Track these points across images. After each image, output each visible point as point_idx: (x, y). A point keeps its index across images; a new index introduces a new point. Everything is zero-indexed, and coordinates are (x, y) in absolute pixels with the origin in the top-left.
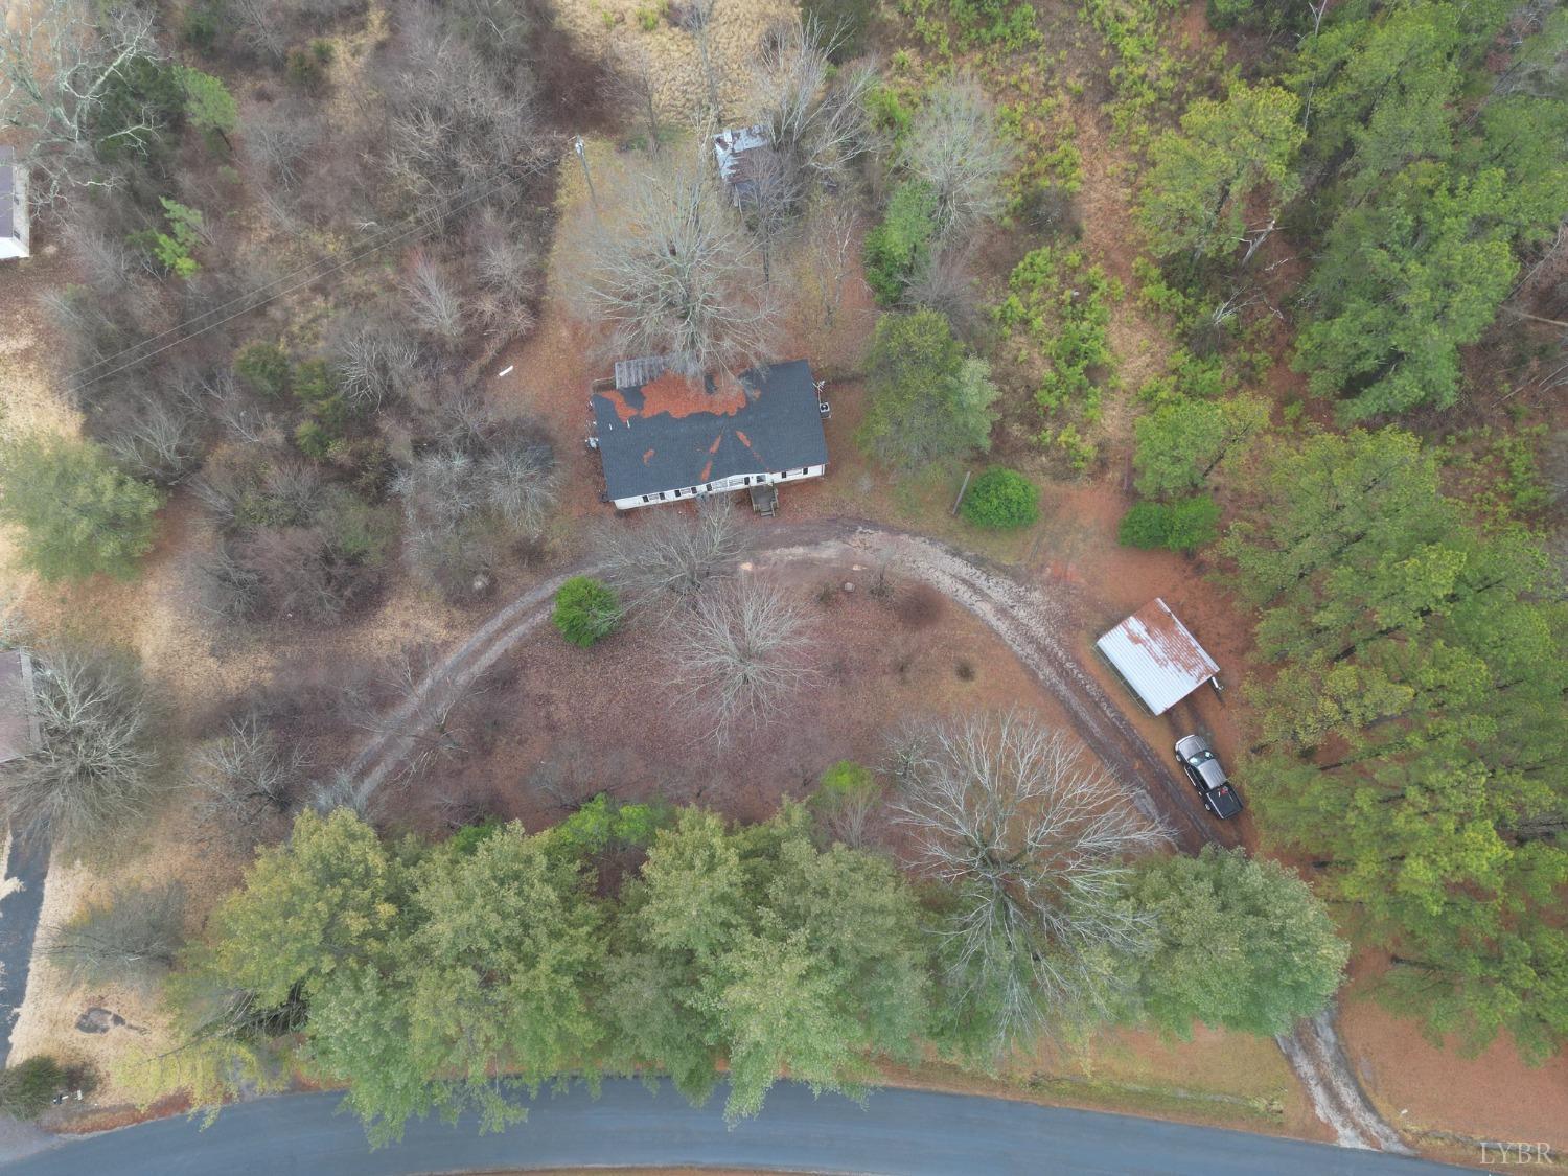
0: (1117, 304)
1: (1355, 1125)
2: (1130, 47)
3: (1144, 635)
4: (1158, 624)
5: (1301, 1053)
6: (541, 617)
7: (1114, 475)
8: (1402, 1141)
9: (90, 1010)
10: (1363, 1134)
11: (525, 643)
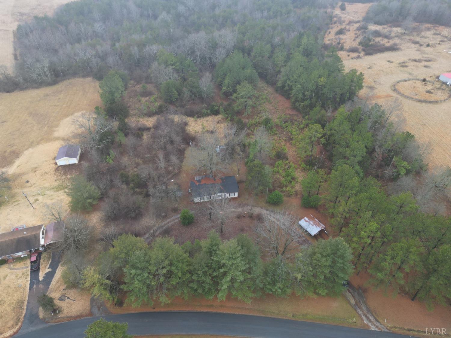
0: (296, 169)
1: (375, 325)
3: (308, 220)
5: (358, 309)
6: (176, 221)
7: (299, 196)
8: (387, 329)
9: (62, 296)
10: (377, 327)
11: (173, 225)
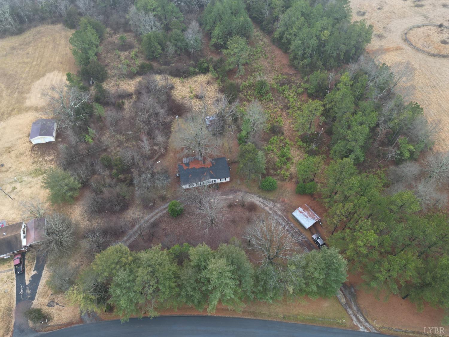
0: (292, 146)
1: (364, 326)
2: (291, 100)
3: (303, 211)
4: (305, 209)
5: (348, 308)
6: (165, 211)
7: (294, 180)
8: (376, 329)
9: (51, 302)
10: (366, 328)
11: (161, 217)
